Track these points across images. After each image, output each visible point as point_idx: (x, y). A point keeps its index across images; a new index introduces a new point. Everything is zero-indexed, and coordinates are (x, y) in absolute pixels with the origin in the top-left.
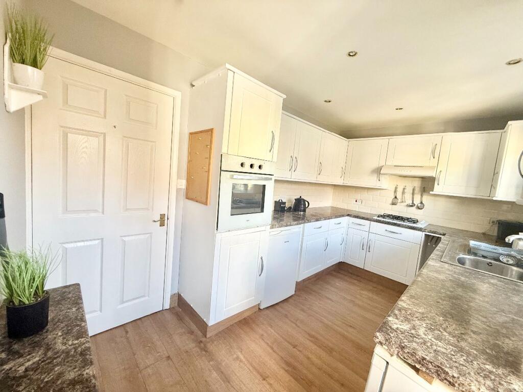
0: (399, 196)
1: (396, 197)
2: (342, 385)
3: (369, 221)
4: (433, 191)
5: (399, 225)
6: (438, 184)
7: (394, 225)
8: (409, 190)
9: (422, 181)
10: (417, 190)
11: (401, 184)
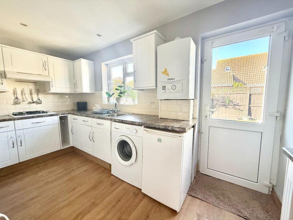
0: (19, 97)
1: (17, 98)
2: (119, 201)
3: (13, 121)
4: (50, 91)
5: (42, 116)
6: (52, 87)
7: (38, 117)
8: (27, 92)
9: (35, 85)
10: (33, 91)
11: (19, 88)
